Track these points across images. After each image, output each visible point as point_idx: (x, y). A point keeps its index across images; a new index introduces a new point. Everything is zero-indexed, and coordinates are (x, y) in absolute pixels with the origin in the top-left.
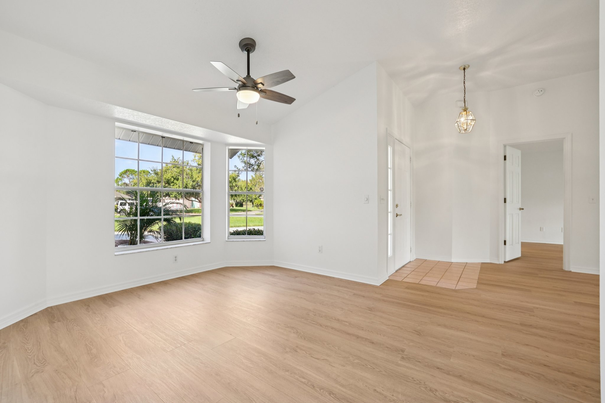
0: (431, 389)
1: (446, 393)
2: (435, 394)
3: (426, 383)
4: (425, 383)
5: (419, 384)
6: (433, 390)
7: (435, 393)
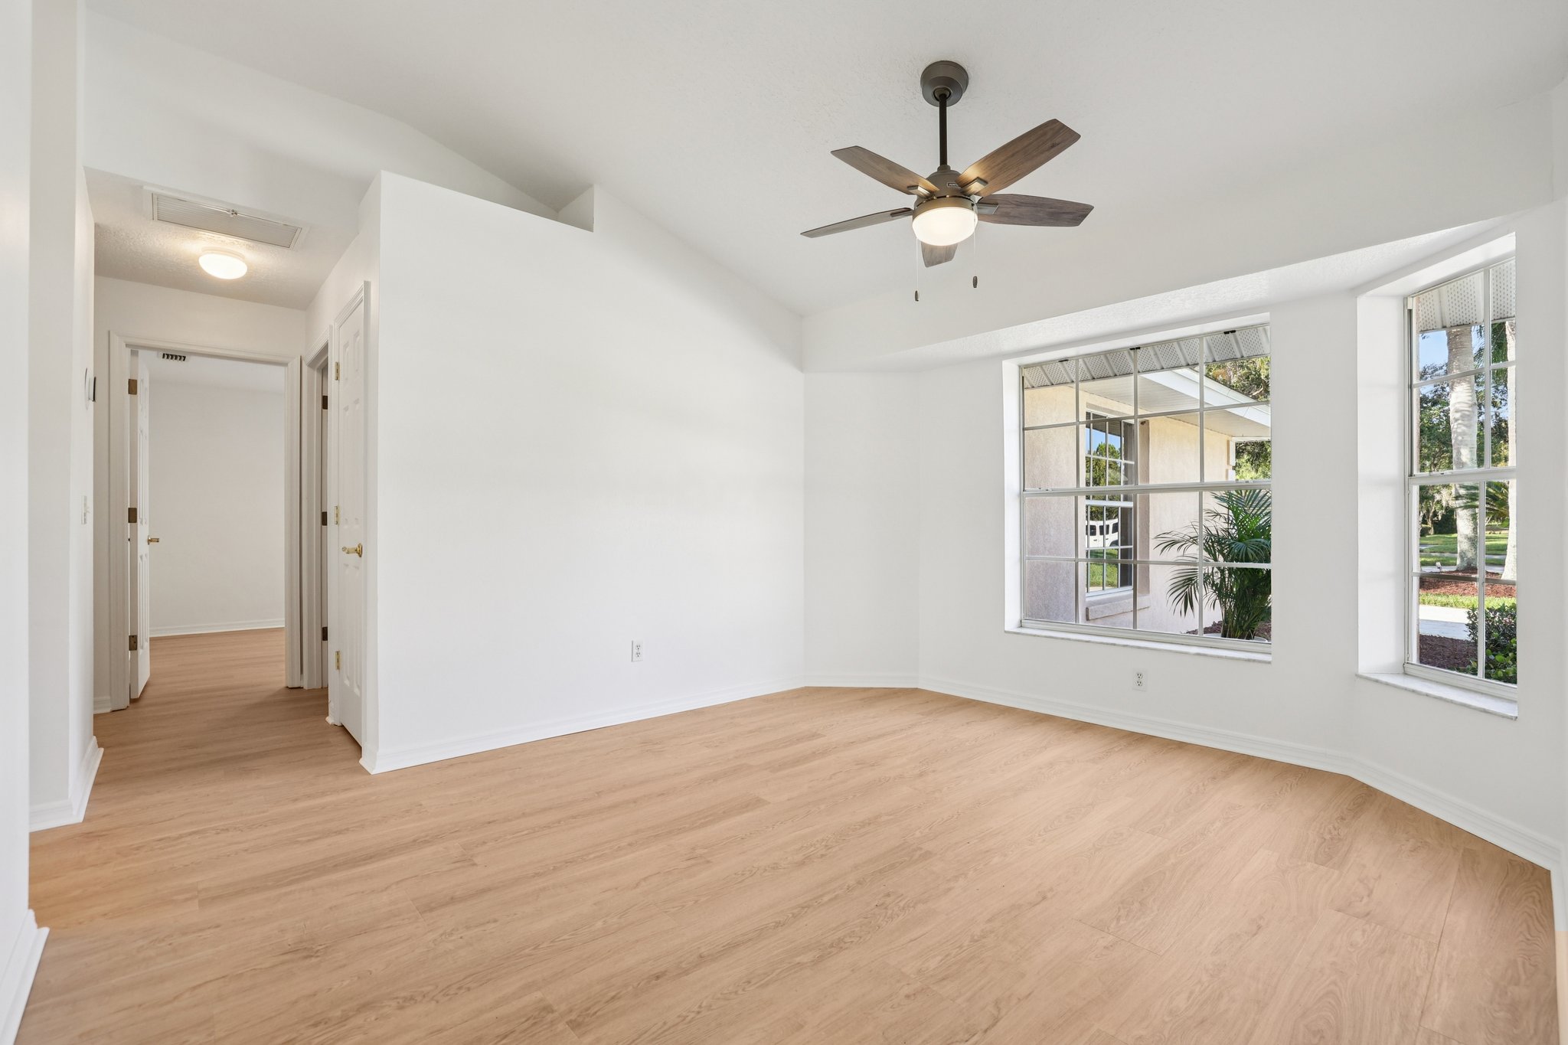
0: (412, 1002)
1: (376, 1019)
2: (397, 998)
3: (434, 1003)
4: (437, 1002)
5: (443, 990)
6: (408, 1004)
7: (398, 1000)
